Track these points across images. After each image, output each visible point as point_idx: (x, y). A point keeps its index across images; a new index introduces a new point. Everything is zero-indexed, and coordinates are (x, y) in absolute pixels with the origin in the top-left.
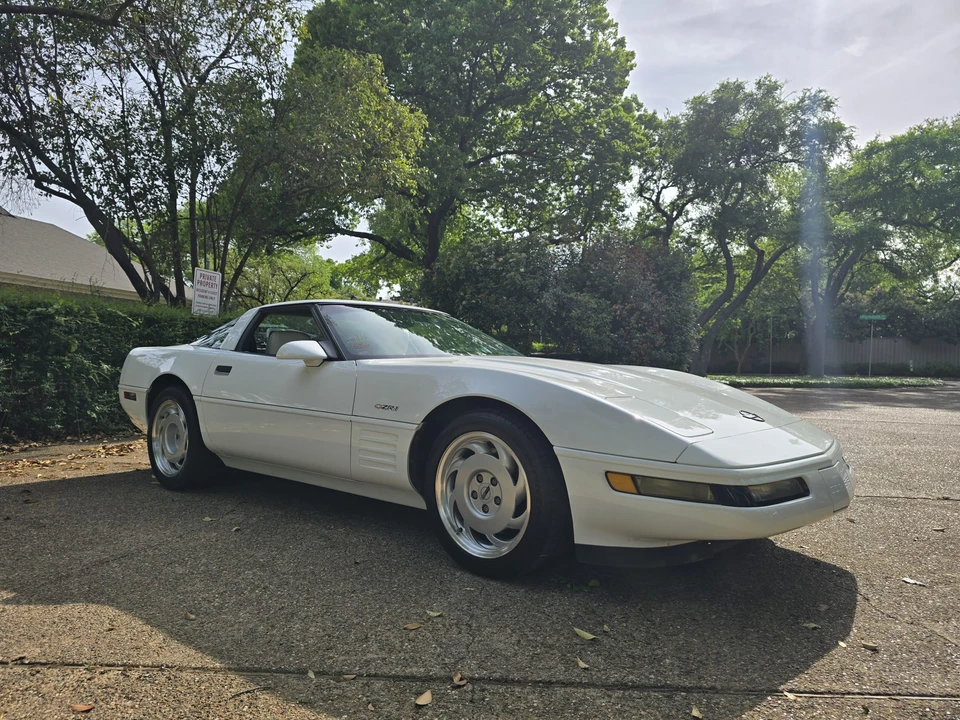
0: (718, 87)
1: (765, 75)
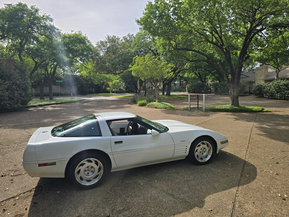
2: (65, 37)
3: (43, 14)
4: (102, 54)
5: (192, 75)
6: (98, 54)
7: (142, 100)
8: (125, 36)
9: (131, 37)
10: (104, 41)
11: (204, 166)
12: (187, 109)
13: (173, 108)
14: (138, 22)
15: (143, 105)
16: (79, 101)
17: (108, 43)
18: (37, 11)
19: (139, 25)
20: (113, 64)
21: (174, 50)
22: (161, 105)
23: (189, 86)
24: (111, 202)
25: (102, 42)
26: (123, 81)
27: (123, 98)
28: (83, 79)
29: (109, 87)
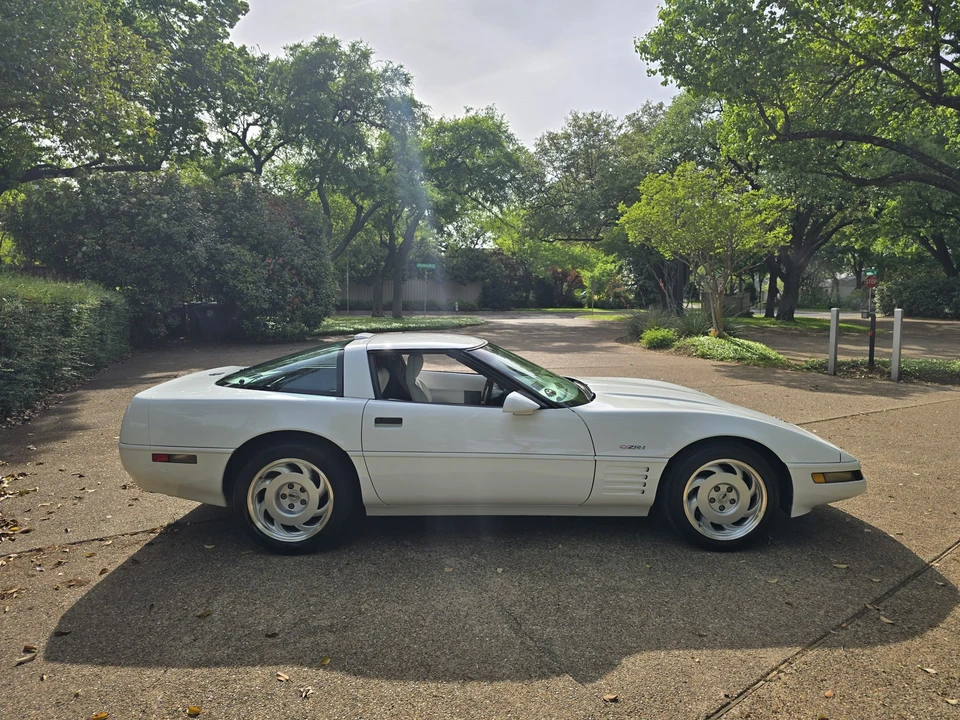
0: (316, 40)
1: (359, 40)
2: (442, 128)
3: (384, 65)
4: (551, 177)
5: (906, 246)
6: (539, 178)
7: (660, 326)
8: (634, 114)
9: (655, 115)
10: (560, 132)
11: (722, 556)
12: (821, 368)
13: (769, 359)
14: (644, 49)
15: (660, 345)
16: (471, 325)
17: (574, 140)
18: (365, 56)
19: (647, 59)
21: (777, 140)
22: (726, 347)
23: (889, 289)
24: (313, 600)
25: (552, 138)
26: (630, 269)
27: (612, 323)
28: (501, 260)
29: (583, 288)
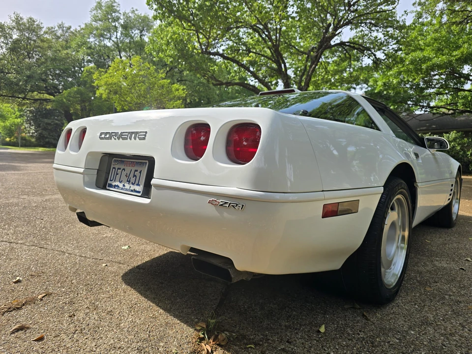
8: (52, 28)
9: (67, 32)
20: (29, 77)
21: (202, 53)
